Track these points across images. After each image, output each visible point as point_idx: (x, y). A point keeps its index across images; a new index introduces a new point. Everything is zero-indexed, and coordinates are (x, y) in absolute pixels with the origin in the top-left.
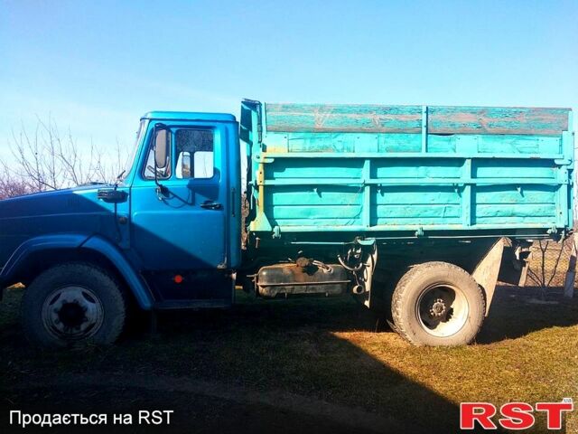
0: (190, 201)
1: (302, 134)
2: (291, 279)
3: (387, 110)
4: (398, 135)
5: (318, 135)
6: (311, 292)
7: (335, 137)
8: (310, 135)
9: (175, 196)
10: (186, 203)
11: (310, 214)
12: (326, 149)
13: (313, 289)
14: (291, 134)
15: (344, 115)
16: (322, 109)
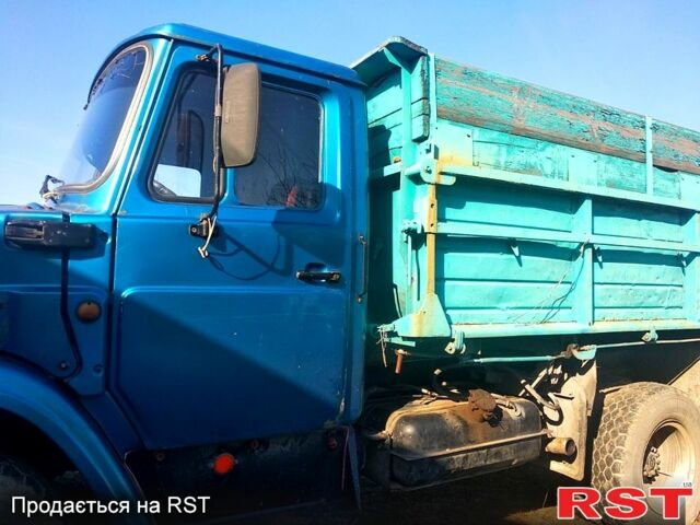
0: (280, 265)
1: (495, 135)
2: (462, 438)
3: (607, 113)
4: (620, 160)
5: (518, 141)
6: (494, 461)
7: (543, 150)
8: (506, 138)
9: (241, 247)
10: (271, 268)
11: (500, 299)
12: (529, 169)
13: (498, 454)
14: (477, 130)
15: (553, 110)
16: (523, 90)
